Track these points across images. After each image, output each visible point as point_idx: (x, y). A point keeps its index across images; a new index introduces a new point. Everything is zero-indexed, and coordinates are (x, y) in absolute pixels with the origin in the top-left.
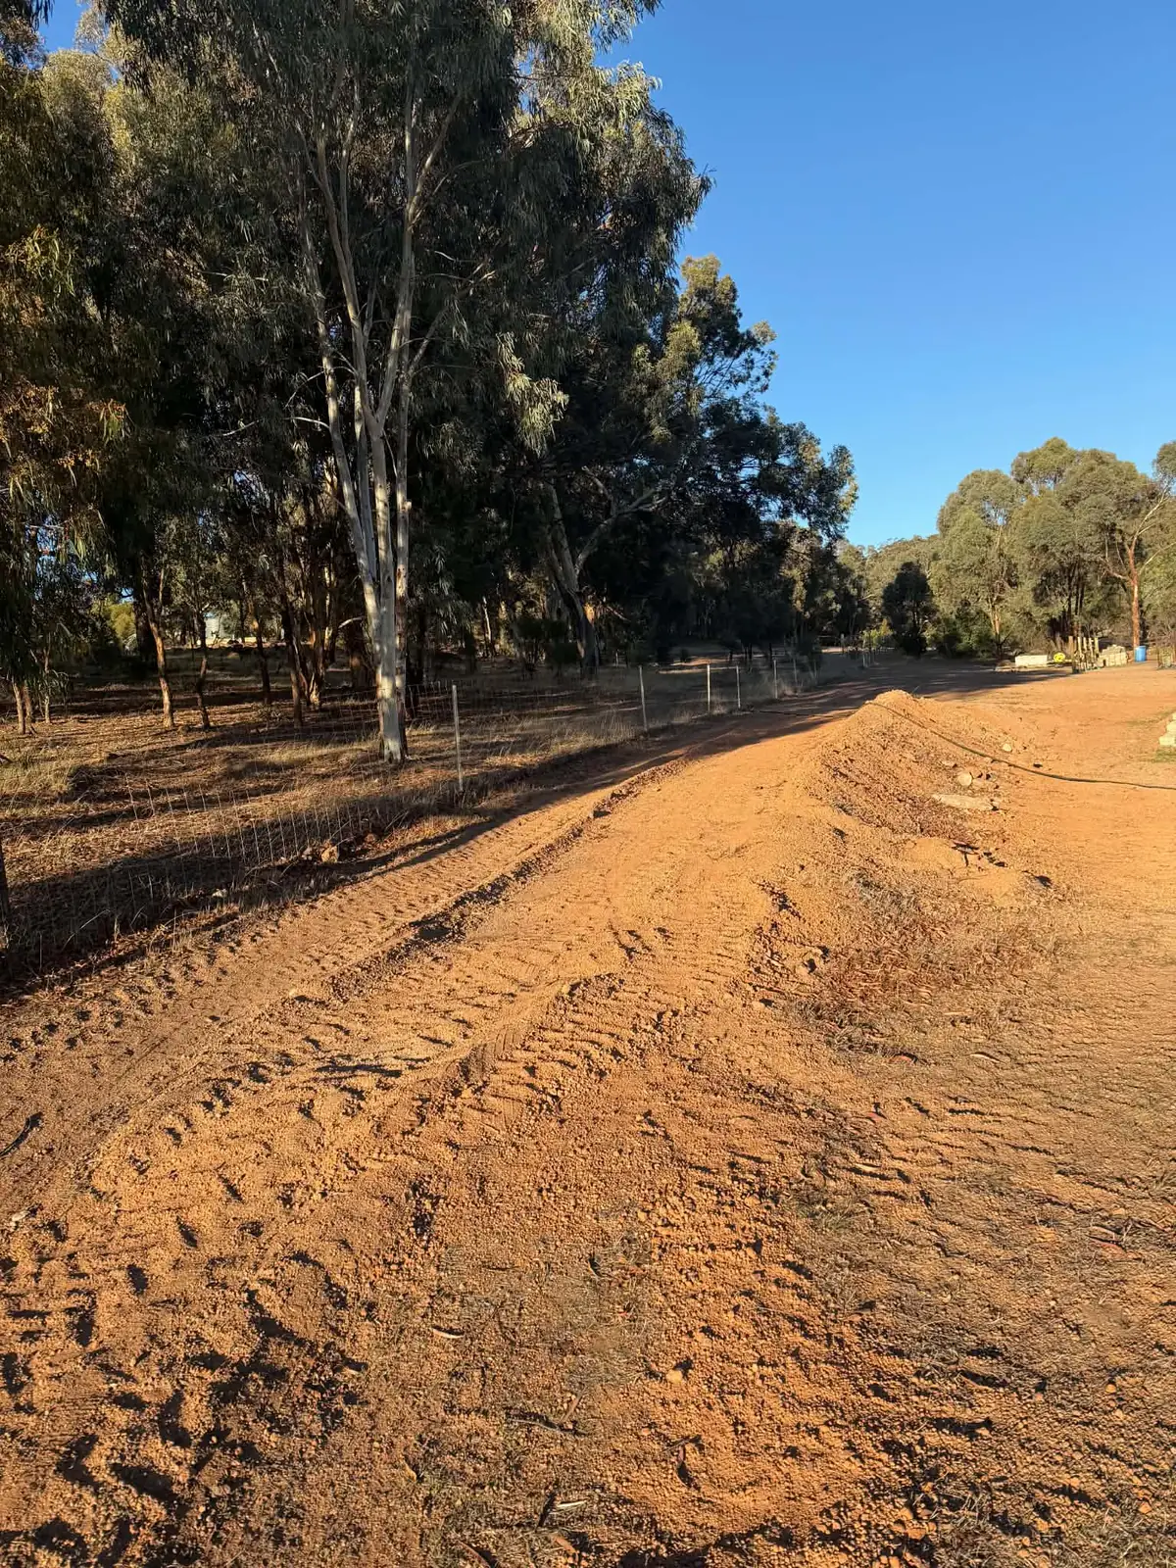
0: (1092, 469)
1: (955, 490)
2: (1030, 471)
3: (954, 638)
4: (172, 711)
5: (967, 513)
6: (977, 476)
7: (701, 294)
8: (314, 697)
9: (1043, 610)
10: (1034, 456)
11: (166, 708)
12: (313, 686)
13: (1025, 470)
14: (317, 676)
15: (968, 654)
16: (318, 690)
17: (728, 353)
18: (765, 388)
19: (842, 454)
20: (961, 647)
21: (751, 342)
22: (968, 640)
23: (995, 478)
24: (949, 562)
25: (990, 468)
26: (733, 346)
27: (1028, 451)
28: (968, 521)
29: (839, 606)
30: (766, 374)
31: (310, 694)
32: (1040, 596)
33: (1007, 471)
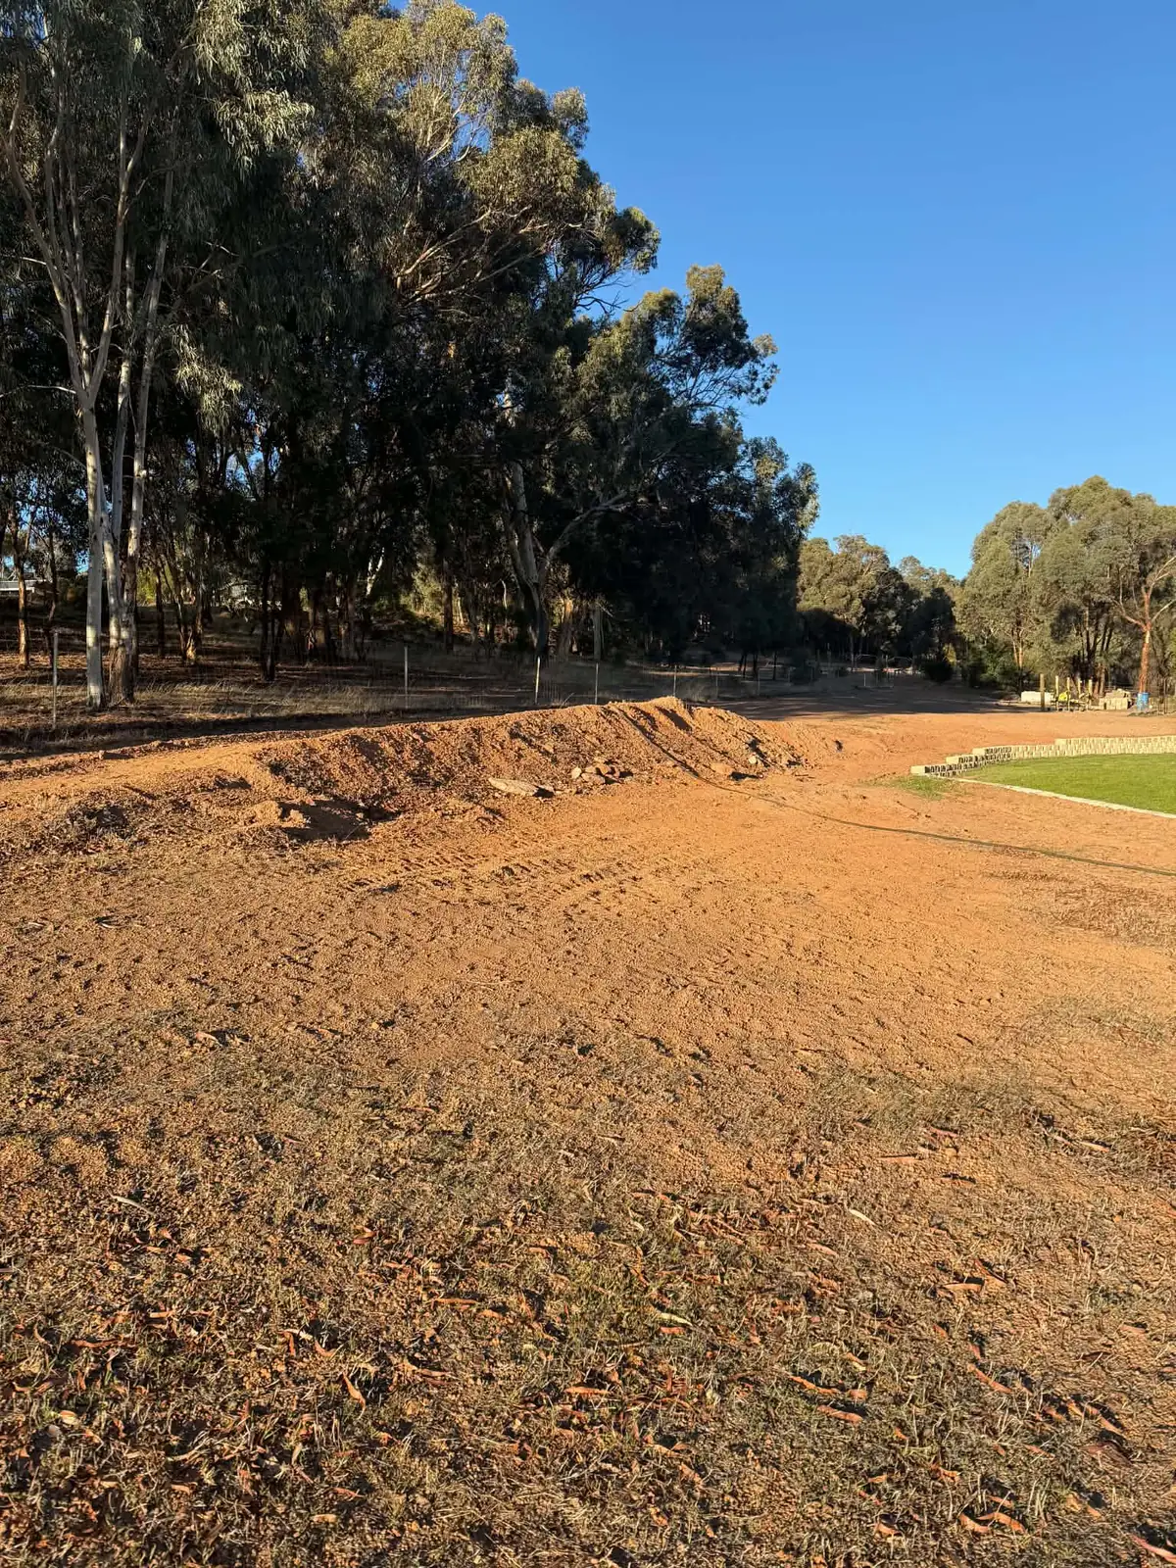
0: (1114, 509)
1: (991, 519)
2: (1066, 507)
3: (980, 667)
4: (27, 650)
5: (1000, 541)
6: (1013, 508)
7: (701, 303)
8: (190, 653)
9: (1060, 647)
10: (1071, 492)
11: (22, 648)
12: (191, 643)
13: (1064, 505)
14: (195, 632)
15: (992, 684)
16: (195, 646)
17: (729, 363)
18: (763, 400)
19: (806, 471)
20: (984, 677)
21: (752, 354)
22: (993, 672)
23: (1030, 510)
24: (975, 591)
25: (1027, 500)
26: (735, 356)
27: (1066, 487)
28: (998, 551)
29: (899, 627)
30: (766, 387)
31: (186, 650)
32: (1059, 633)
33: (1043, 504)
